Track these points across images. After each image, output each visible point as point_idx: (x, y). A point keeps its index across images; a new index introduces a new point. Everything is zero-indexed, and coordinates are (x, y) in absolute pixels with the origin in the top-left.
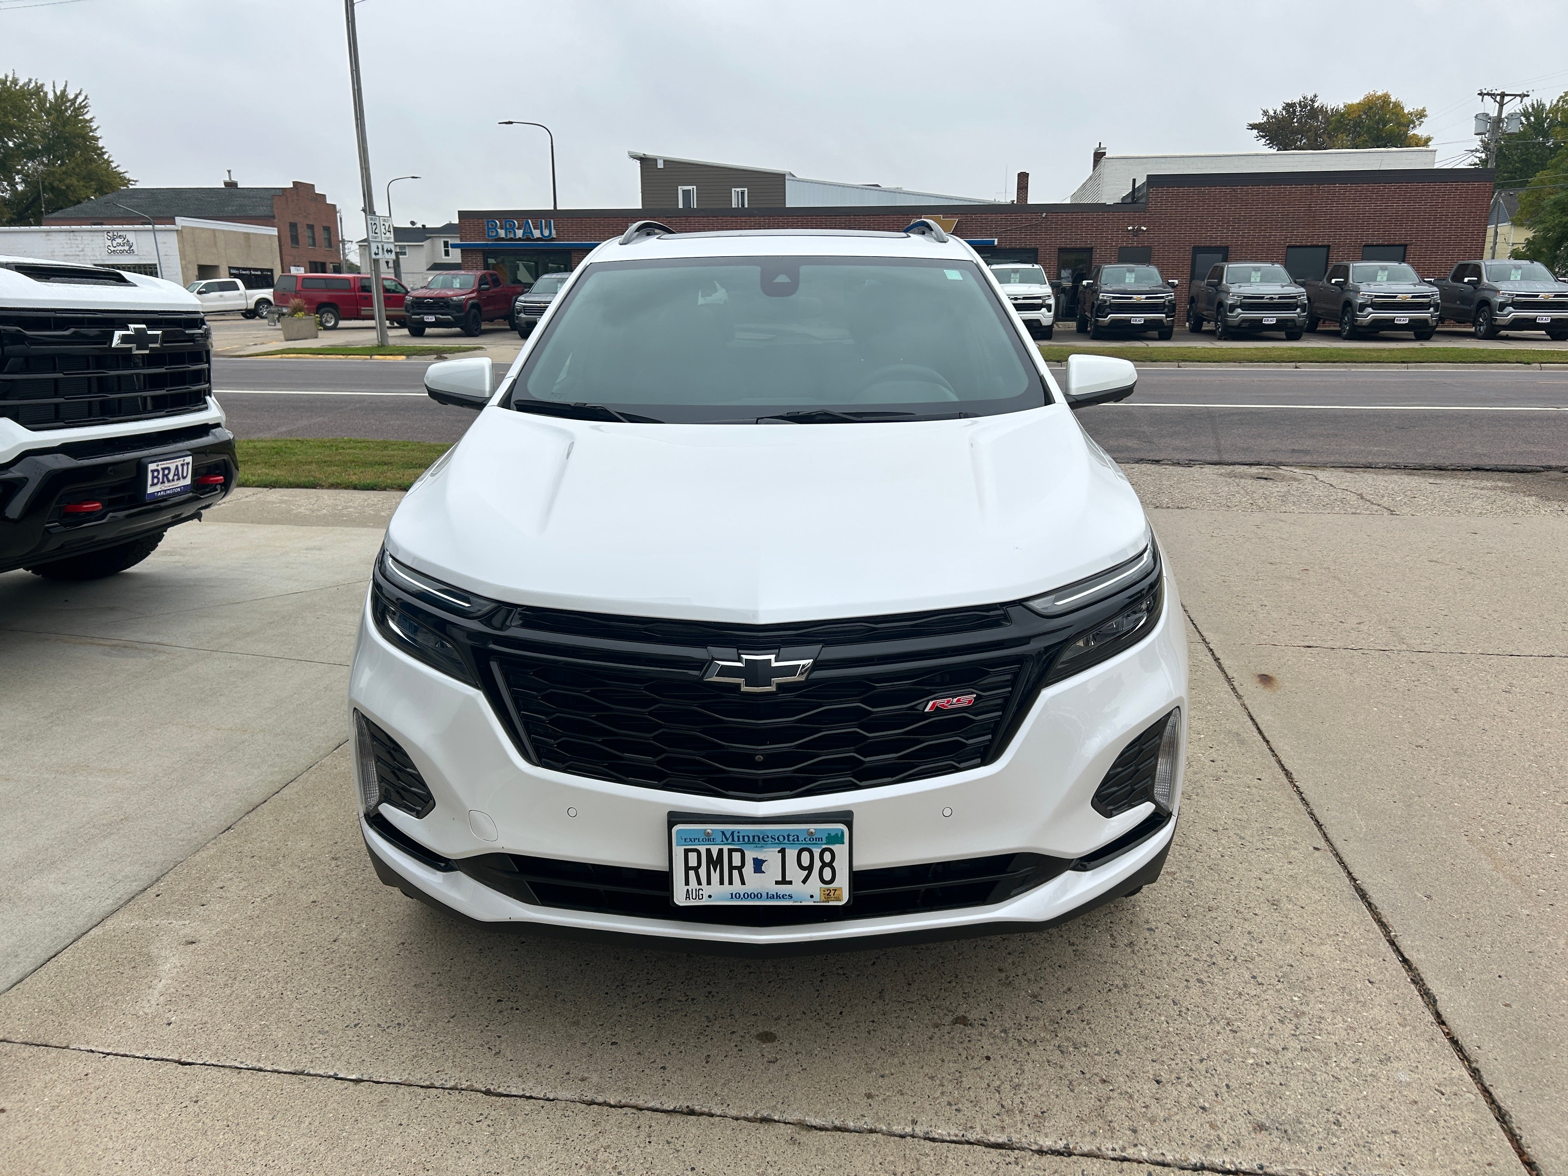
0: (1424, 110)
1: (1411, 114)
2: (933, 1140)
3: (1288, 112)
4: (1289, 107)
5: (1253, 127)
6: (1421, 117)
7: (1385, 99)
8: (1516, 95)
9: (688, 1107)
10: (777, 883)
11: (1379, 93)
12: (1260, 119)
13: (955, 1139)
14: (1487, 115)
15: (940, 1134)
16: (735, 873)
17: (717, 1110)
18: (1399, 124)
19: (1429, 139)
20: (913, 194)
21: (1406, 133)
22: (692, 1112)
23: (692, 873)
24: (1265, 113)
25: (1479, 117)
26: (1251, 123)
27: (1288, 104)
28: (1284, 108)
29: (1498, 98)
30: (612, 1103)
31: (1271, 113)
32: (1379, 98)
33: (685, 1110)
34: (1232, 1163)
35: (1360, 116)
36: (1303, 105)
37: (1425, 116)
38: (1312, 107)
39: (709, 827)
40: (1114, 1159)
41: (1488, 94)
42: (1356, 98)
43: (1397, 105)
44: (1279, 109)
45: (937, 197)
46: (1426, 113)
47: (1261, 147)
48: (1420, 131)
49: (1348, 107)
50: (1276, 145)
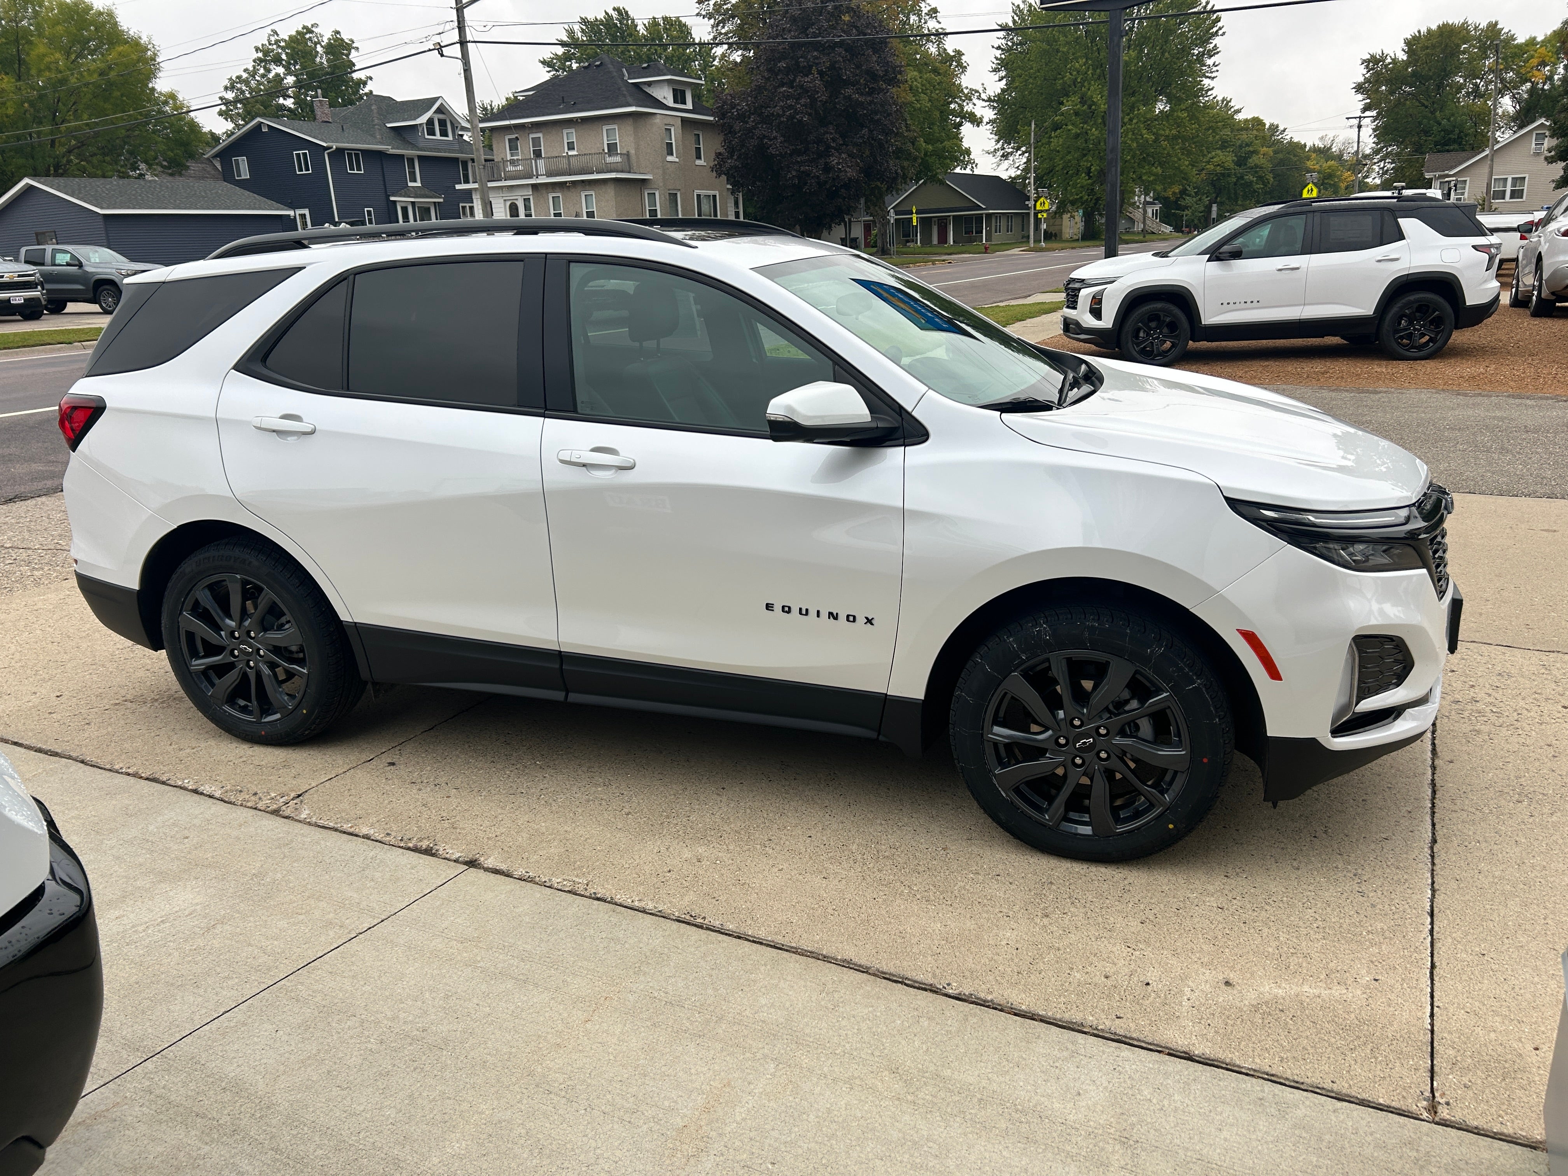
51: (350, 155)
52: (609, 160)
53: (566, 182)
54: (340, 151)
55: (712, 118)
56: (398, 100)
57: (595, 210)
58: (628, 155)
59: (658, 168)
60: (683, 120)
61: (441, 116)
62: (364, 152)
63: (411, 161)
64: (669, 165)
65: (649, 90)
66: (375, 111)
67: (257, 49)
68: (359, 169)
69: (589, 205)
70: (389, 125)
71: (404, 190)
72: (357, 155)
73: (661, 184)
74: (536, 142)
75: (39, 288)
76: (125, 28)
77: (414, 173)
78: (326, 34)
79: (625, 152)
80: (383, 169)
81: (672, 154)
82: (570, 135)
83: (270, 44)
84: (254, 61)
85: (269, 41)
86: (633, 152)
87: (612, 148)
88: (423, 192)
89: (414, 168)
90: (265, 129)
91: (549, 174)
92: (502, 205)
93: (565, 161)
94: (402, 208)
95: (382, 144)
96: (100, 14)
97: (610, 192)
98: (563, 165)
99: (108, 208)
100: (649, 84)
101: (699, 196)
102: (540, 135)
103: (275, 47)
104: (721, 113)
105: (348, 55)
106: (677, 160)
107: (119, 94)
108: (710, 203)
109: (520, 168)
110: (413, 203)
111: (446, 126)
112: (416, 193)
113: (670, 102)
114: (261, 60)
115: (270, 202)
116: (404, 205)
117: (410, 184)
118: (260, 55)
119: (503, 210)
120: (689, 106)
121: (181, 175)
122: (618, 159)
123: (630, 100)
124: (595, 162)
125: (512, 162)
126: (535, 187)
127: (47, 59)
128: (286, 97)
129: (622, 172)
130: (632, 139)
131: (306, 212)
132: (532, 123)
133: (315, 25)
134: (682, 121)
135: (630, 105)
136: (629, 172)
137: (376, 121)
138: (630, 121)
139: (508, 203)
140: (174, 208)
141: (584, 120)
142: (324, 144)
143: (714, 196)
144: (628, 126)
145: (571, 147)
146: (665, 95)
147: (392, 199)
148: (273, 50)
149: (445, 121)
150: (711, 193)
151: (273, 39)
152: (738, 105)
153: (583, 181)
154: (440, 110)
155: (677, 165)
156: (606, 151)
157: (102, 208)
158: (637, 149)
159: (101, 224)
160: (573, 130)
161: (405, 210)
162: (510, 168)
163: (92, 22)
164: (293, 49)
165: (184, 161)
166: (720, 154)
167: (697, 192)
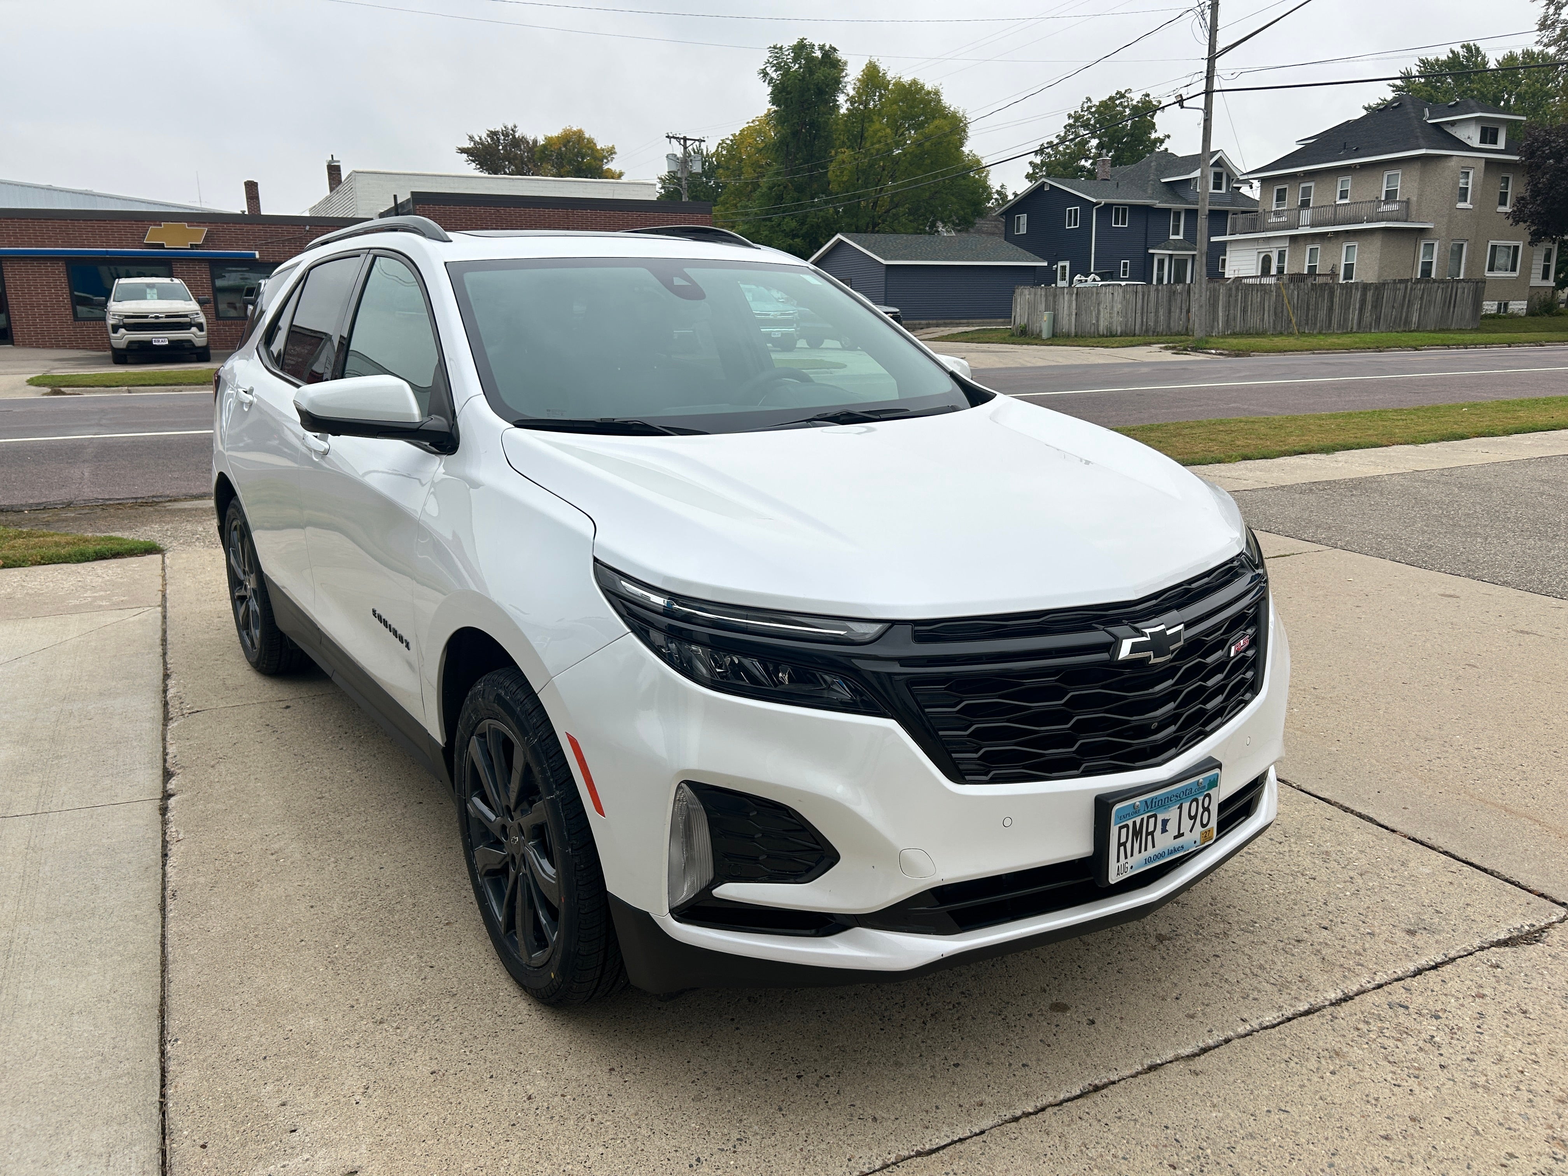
0: (613, 147)
1: (603, 150)
2: (1266, 1028)
3: (492, 139)
4: (493, 134)
5: (463, 151)
6: (612, 154)
7: (580, 135)
8: (695, 140)
9: (1090, 1085)
10: (1175, 837)
11: (575, 129)
12: (469, 145)
13: (1279, 1020)
14: (675, 155)
15: (1269, 1021)
16: (1150, 837)
17: (1114, 1077)
18: (595, 158)
19: (620, 175)
20: (118, 198)
21: (601, 167)
22: (1097, 1089)
23: (1122, 848)
24: (471, 138)
25: (670, 157)
26: (460, 146)
27: (491, 132)
28: (488, 136)
29: (682, 141)
30: (1031, 1110)
31: (477, 139)
32: (575, 133)
33: (1091, 1088)
34: (1431, 960)
35: (560, 148)
36: (506, 135)
37: (615, 153)
38: (514, 137)
39: (1137, 801)
40: (1374, 989)
41: (673, 137)
42: (555, 132)
43: (590, 141)
44: (484, 136)
45: (149, 203)
46: (616, 150)
47: (471, 169)
48: (612, 166)
49: (548, 140)
50: (486, 170)
51: (1117, 210)
52: (1384, 208)
53: (1327, 233)
54: (1108, 206)
55: (1517, 158)
56: (1180, 155)
57: (1355, 262)
58: (1408, 202)
59: (1443, 216)
60: (1488, 161)
61: (1218, 170)
62: (1132, 206)
63: (1177, 214)
64: (1458, 212)
65: (1452, 131)
66: (1154, 167)
67: (1070, 116)
68: (1123, 223)
69: (1350, 257)
70: (1163, 180)
71: (1163, 242)
72: (1124, 210)
73: (1443, 234)
74: (1307, 191)
75: (795, 325)
76: (947, 105)
77: (1179, 226)
78: (1136, 97)
79: (1405, 199)
80: (1147, 222)
81: (1466, 201)
82: (1346, 182)
83: (1082, 111)
84: (1065, 127)
85: (1082, 107)
86: (1414, 199)
87: (1391, 196)
88: (1183, 245)
89: (1179, 222)
90: (1047, 189)
91: (1312, 225)
92: (1255, 258)
93: (1332, 210)
94: (1159, 260)
95: (1151, 198)
96: (929, 93)
97: (1376, 243)
98: (1329, 214)
99: (891, 259)
100: (1453, 123)
101: (1494, 247)
102: (1312, 184)
103: (1086, 113)
104: (1530, 153)
105: (1152, 117)
106: (1471, 207)
107: (929, 161)
108: (1508, 256)
109: (1284, 219)
110: (1171, 256)
111: (1221, 179)
112: (1177, 245)
113: (1475, 142)
114: (1070, 125)
115: (1028, 254)
116: (1161, 257)
117: (1172, 237)
118: (1071, 121)
119: (1255, 262)
120: (1501, 144)
121: (967, 231)
122: (1395, 207)
123: (1421, 142)
124: (1365, 210)
125: (1277, 214)
126: (1293, 239)
127: (880, 134)
128: (1087, 158)
129: (1397, 221)
130: (1416, 185)
131: (1067, 264)
132: (1305, 172)
133: (1129, 91)
134: (1486, 163)
135: (1419, 148)
136: (1406, 221)
137: (1152, 177)
138: (1418, 165)
139: (1262, 255)
140: (944, 260)
141: (1363, 166)
142: (1094, 200)
143: (1516, 248)
144: (1415, 172)
145: (1343, 195)
146: (1471, 135)
147: (1151, 251)
148: (1084, 116)
149: (1221, 174)
150: (1515, 243)
151: (1086, 106)
152: (1554, 141)
153: (1347, 232)
154: (1217, 164)
155: (1469, 212)
156: (1383, 198)
157: (886, 259)
158: (1420, 196)
159: (882, 272)
160: (1350, 178)
161: (1161, 263)
162: (1273, 219)
163: (922, 101)
164: (1100, 114)
165: (972, 219)
166: (1523, 198)
167: (1492, 242)
